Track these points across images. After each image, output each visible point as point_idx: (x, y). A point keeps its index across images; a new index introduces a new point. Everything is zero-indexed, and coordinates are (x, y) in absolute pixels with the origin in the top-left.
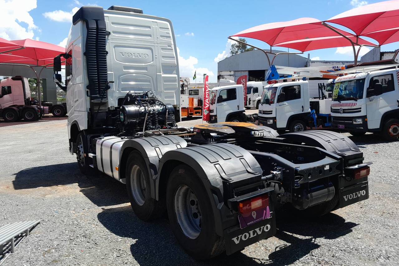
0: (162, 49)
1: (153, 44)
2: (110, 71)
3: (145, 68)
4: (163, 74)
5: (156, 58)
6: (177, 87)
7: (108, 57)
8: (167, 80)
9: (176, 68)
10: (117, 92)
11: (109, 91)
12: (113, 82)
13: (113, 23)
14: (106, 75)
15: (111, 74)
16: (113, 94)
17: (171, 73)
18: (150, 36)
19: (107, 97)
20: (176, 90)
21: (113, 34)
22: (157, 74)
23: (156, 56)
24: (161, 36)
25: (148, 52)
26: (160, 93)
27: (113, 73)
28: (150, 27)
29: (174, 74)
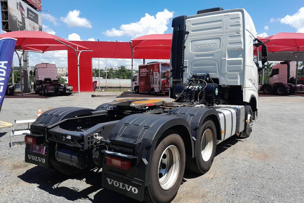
0: (230, 37)
1: (222, 34)
2: (186, 60)
3: (212, 55)
4: (228, 58)
5: (223, 45)
6: (242, 69)
7: (185, 50)
8: (230, 63)
9: (242, 51)
10: (190, 74)
11: (184, 73)
12: (187, 67)
13: (193, 25)
14: (183, 62)
15: (186, 61)
16: (186, 75)
17: (237, 57)
18: (221, 28)
19: (182, 77)
20: (241, 72)
21: (191, 32)
22: (222, 58)
23: (223, 43)
24: (230, 26)
25: (217, 41)
26: (223, 75)
27: (188, 60)
28: (221, 21)
29: (240, 57)
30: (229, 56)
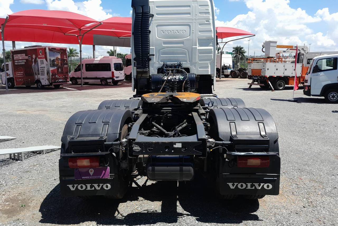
0: (200, 24)
1: (191, 21)
3: (182, 43)
4: (199, 47)
5: (193, 33)
6: (213, 58)
7: (151, 36)
8: (201, 52)
9: (213, 40)
10: (157, 63)
11: (151, 62)
12: (154, 55)
13: (157, 7)
14: (149, 49)
15: (153, 48)
16: (153, 64)
17: (207, 46)
18: (189, 14)
19: (149, 67)
20: (211, 61)
21: (156, 16)
22: (193, 47)
23: (193, 31)
24: (200, 13)
25: (186, 28)
26: (194, 64)
27: (154, 47)
28: (189, 6)
29: (211, 46)
30: (199, 45)
